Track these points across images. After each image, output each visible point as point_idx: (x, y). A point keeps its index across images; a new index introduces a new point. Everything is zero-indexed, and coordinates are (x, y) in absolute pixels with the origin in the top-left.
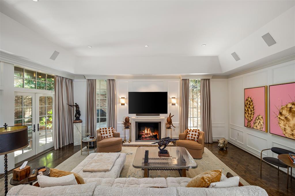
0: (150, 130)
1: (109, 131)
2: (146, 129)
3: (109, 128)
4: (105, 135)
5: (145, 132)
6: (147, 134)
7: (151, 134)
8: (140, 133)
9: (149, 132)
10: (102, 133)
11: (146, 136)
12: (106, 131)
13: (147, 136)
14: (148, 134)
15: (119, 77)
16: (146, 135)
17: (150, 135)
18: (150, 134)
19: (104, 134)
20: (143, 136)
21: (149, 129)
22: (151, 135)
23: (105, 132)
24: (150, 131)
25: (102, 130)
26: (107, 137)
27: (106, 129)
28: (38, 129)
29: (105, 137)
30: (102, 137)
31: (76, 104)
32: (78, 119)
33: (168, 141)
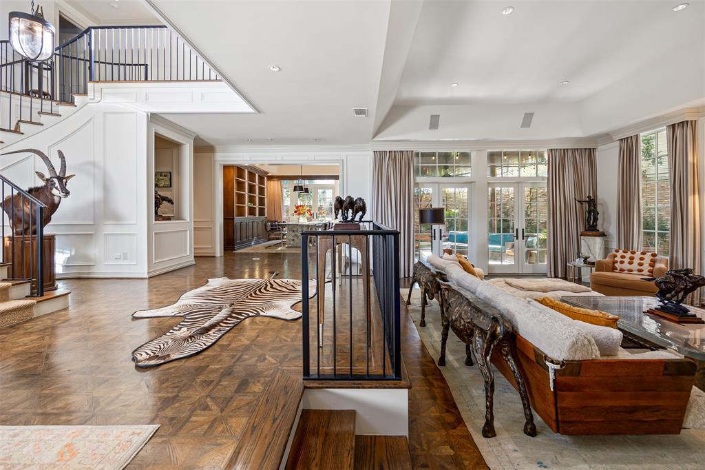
1: (642, 259)
3: (643, 253)
4: (626, 266)
10: (618, 259)
12: (632, 258)
19: (622, 262)
23: (627, 260)
25: (619, 255)
26: (630, 271)
27: (633, 253)
28: (523, 236)
29: (622, 270)
30: (614, 269)
31: (589, 197)
32: (591, 228)
33: (685, 280)
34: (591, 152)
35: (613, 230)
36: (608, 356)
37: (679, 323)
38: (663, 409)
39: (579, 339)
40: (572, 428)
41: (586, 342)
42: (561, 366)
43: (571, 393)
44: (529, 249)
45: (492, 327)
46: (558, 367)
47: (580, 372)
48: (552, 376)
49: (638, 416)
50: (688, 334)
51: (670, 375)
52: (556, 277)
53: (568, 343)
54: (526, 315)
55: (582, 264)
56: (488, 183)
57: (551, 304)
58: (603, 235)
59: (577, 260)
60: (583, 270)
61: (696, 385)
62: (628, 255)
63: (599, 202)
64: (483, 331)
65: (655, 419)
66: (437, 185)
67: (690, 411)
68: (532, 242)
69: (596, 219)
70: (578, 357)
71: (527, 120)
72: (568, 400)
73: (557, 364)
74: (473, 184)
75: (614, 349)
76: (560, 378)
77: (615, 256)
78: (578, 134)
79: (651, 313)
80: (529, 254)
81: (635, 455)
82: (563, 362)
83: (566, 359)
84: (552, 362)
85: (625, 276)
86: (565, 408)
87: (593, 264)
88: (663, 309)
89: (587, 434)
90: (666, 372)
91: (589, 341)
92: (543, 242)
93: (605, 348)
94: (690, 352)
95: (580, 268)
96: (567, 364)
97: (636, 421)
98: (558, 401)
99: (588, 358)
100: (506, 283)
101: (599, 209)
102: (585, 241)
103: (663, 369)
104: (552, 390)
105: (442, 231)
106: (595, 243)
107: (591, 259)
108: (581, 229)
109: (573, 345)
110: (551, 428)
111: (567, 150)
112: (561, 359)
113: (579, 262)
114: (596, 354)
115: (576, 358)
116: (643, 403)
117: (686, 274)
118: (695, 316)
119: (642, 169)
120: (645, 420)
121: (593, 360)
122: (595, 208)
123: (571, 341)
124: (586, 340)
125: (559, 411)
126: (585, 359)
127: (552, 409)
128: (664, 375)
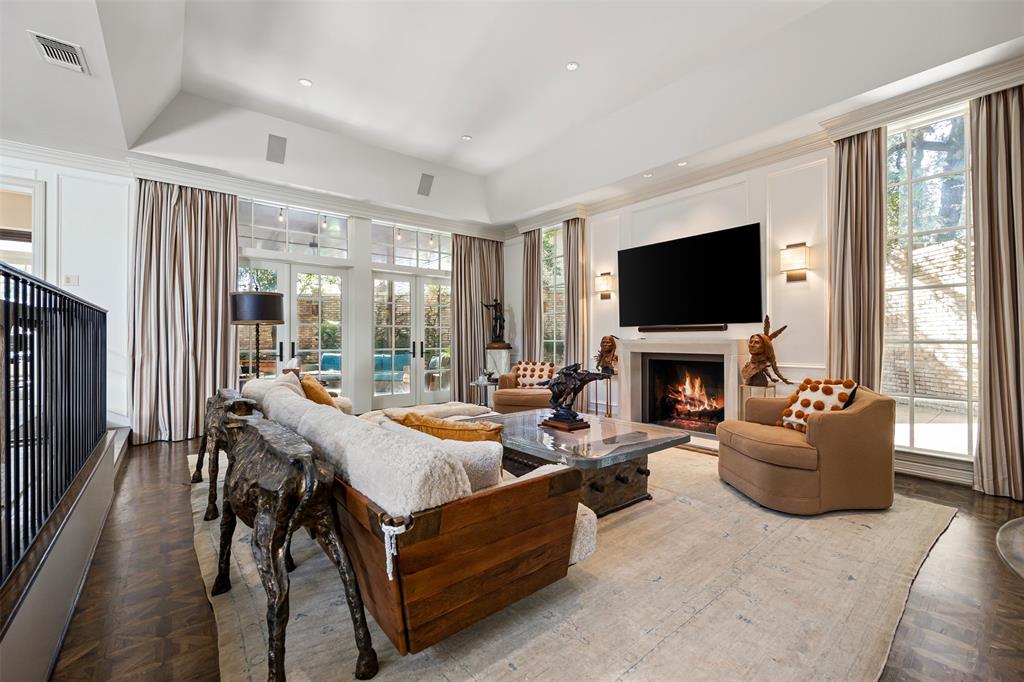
0: (701, 386)
1: (542, 370)
2: (688, 380)
3: (543, 364)
4: (528, 380)
5: (684, 390)
6: (693, 399)
7: (706, 402)
8: (669, 392)
9: (697, 393)
10: (521, 372)
11: (688, 407)
12: (533, 370)
13: (693, 409)
14: (697, 403)
15: (594, 208)
16: (691, 405)
17: (702, 408)
18: (701, 403)
19: (524, 376)
20: (679, 407)
21: (698, 382)
22: (706, 406)
23: (528, 373)
24: (701, 391)
25: (521, 367)
26: (532, 385)
27: (534, 364)
28: (422, 353)
29: (524, 385)
30: (517, 385)
31: (496, 300)
32: (497, 340)
33: (574, 378)
34: (499, 245)
35: (518, 343)
36: (486, 487)
37: (570, 430)
38: (550, 547)
39: (436, 466)
40: (431, 634)
41: (447, 470)
42: (407, 527)
43: (426, 571)
44: (429, 371)
45: (288, 482)
46: (401, 530)
47: (439, 529)
48: (390, 551)
49: (522, 570)
50: (577, 442)
51: (557, 495)
52: (460, 400)
53: (418, 478)
54: (363, 445)
55: (486, 383)
56: (373, 272)
57: (418, 423)
58: (508, 347)
59: (481, 378)
60: (489, 387)
61: (581, 502)
62: (530, 366)
63: (506, 307)
64: (271, 495)
65: (541, 566)
66: (287, 266)
67: (575, 539)
68: (435, 362)
69: (502, 328)
70: (436, 500)
71: (426, 185)
72: (423, 586)
73: (400, 524)
74: (350, 271)
75: (493, 476)
76: (406, 550)
77: (518, 369)
78: (484, 218)
79: (547, 425)
80: (430, 379)
81: (519, 632)
82: (410, 517)
83: (417, 510)
84: (391, 523)
85: (527, 391)
86: (417, 603)
87: (496, 380)
88: (556, 417)
89: (456, 632)
90: (552, 492)
91: (453, 468)
92: (446, 363)
93: (478, 476)
94: (577, 462)
95: (486, 387)
96: (418, 518)
97: (519, 579)
98: (405, 595)
99: (451, 500)
100: (386, 415)
101: (506, 317)
102: (492, 354)
103: (547, 488)
104: (391, 578)
105: (296, 346)
106: (501, 358)
107: (496, 376)
108: (488, 341)
109: (426, 479)
110: (398, 648)
111: (474, 238)
112: (407, 514)
113: (482, 380)
114: (466, 489)
115: (433, 504)
116: (527, 548)
117: (575, 371)
118: (582, 420)
119: (543, 278)
120: (529, 572)
121: (460, 499)
122: (502, 314)
123: (423, 472)
124: (447, 466)
125: (407, 613)
126: (447, 501)
127: (397, 614)
128: (550, 496)
